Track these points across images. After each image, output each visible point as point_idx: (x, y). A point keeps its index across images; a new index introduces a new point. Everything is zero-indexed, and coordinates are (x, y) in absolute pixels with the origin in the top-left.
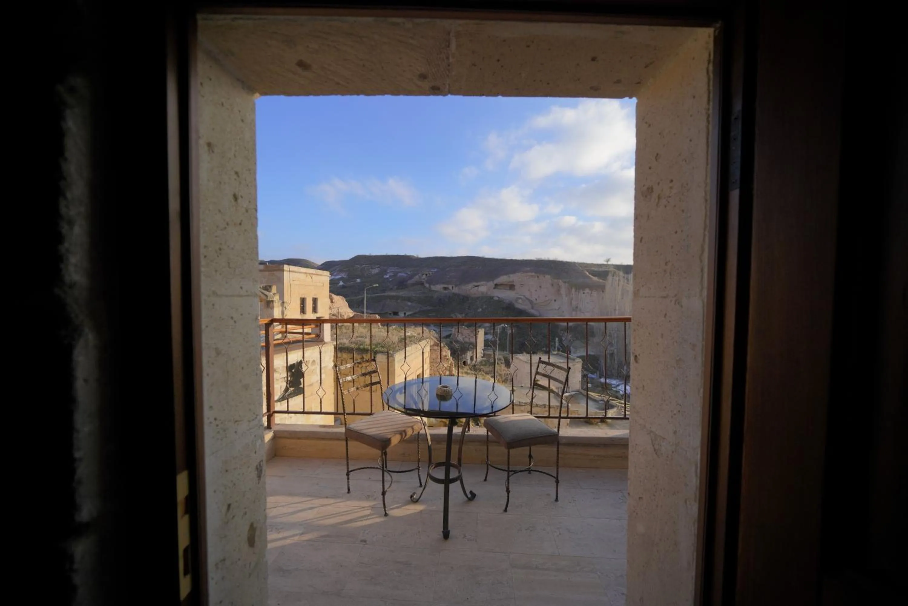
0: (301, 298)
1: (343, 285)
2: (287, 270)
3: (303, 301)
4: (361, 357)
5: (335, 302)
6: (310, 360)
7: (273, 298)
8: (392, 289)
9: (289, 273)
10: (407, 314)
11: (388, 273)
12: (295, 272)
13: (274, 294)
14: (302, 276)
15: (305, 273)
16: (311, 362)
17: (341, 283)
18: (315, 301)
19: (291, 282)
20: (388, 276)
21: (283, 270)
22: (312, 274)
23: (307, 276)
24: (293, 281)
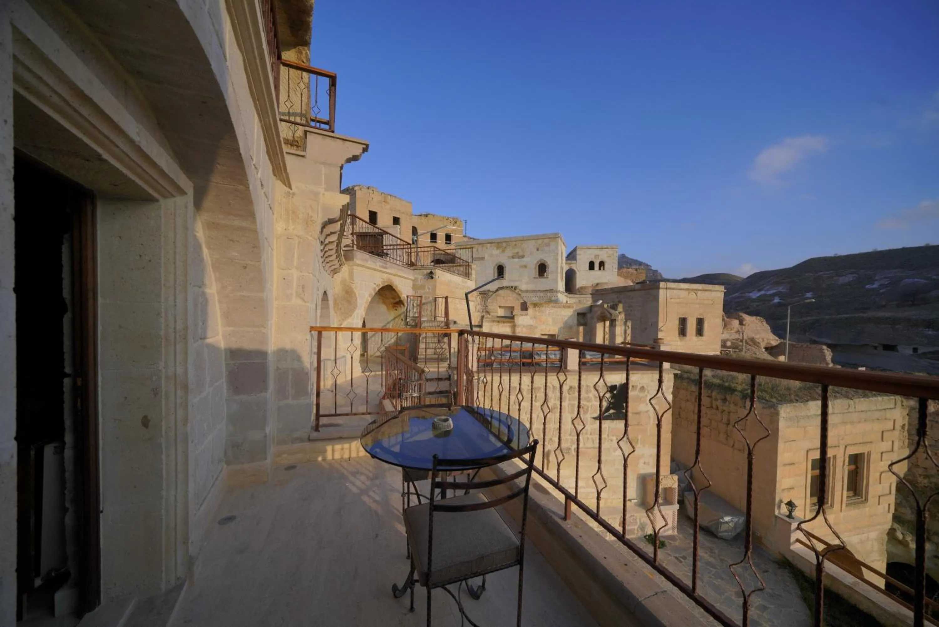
0: (680, 318)
1: (779, 303)
2: (663, 287)
3: (683, 322)
4: (723, 397)
5: (747, 325)
6: (637, 386)
7: (618, 316)
8: (884, 306)
9: (665, 290)
10: (920, 351)
11: (876, 280)
12: (673, 289)
13: (620, 313)
14: (683, 294)
15: (687, 289)
16: (639, 387)
17: (777, 300)
18: (700, 322)
19: (668, 300)
20: (875, 286)
21: (658, 288)
22: (696, 290)
23: (689, 293)
24: (671, 299)
